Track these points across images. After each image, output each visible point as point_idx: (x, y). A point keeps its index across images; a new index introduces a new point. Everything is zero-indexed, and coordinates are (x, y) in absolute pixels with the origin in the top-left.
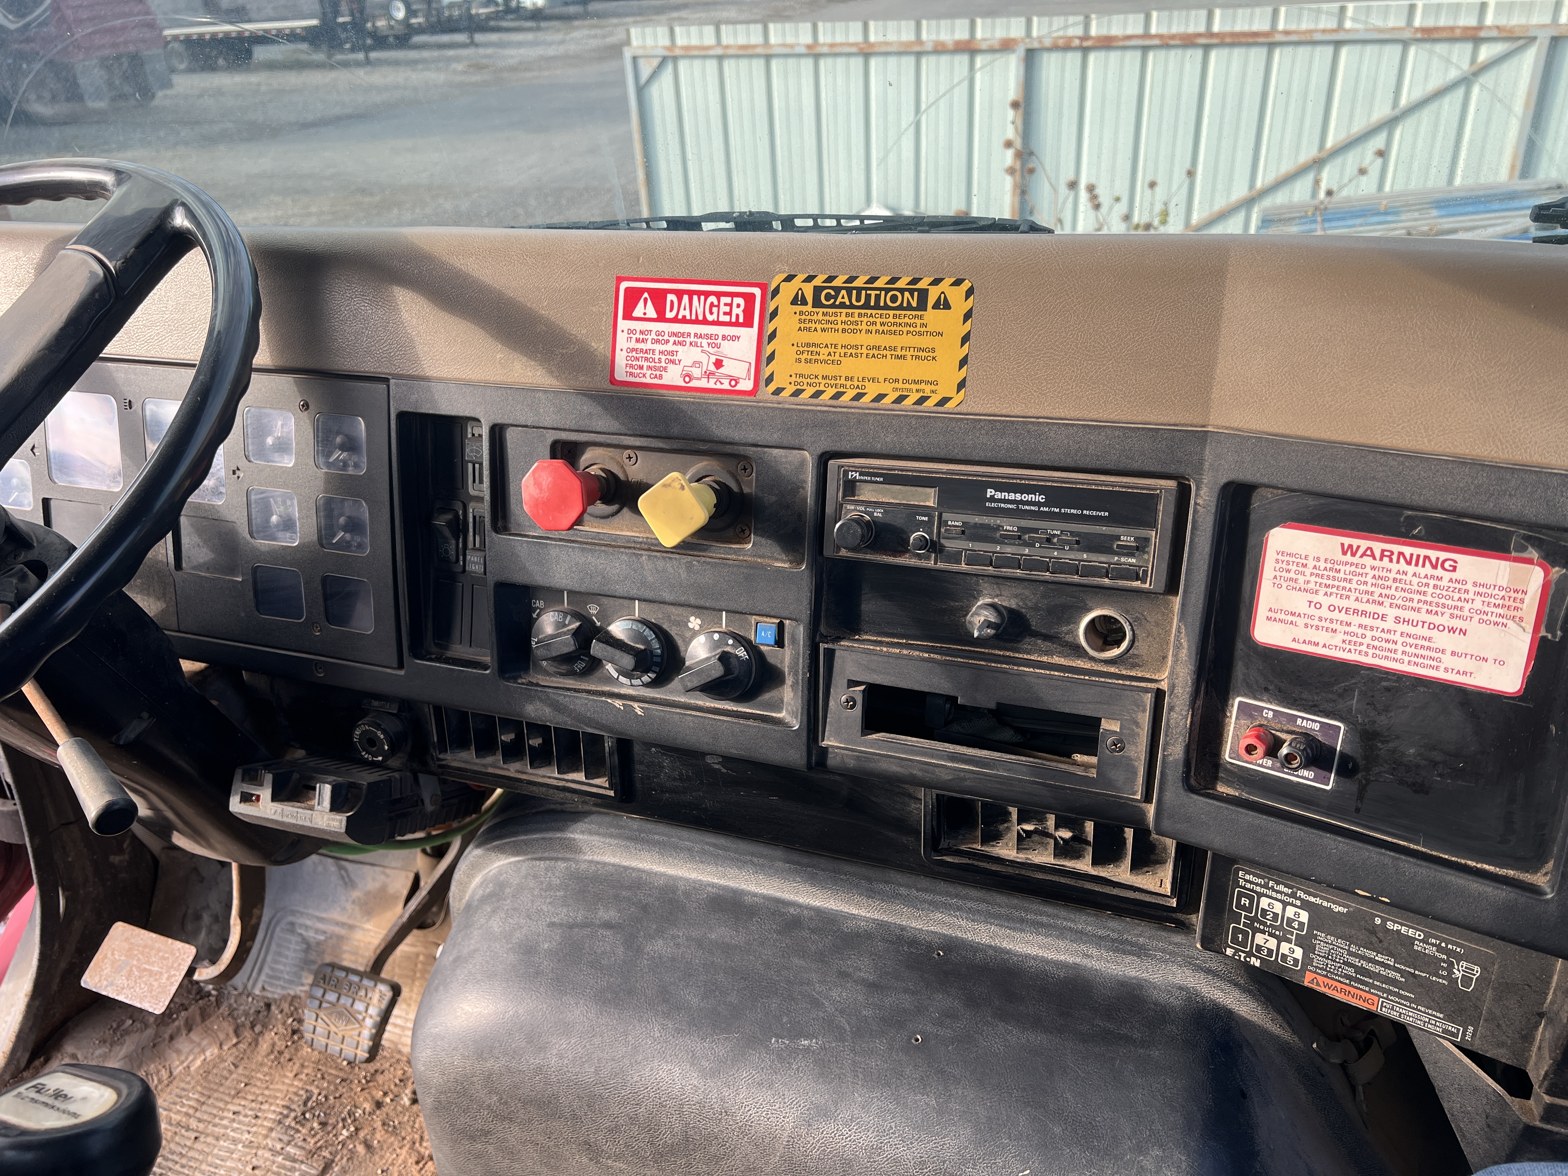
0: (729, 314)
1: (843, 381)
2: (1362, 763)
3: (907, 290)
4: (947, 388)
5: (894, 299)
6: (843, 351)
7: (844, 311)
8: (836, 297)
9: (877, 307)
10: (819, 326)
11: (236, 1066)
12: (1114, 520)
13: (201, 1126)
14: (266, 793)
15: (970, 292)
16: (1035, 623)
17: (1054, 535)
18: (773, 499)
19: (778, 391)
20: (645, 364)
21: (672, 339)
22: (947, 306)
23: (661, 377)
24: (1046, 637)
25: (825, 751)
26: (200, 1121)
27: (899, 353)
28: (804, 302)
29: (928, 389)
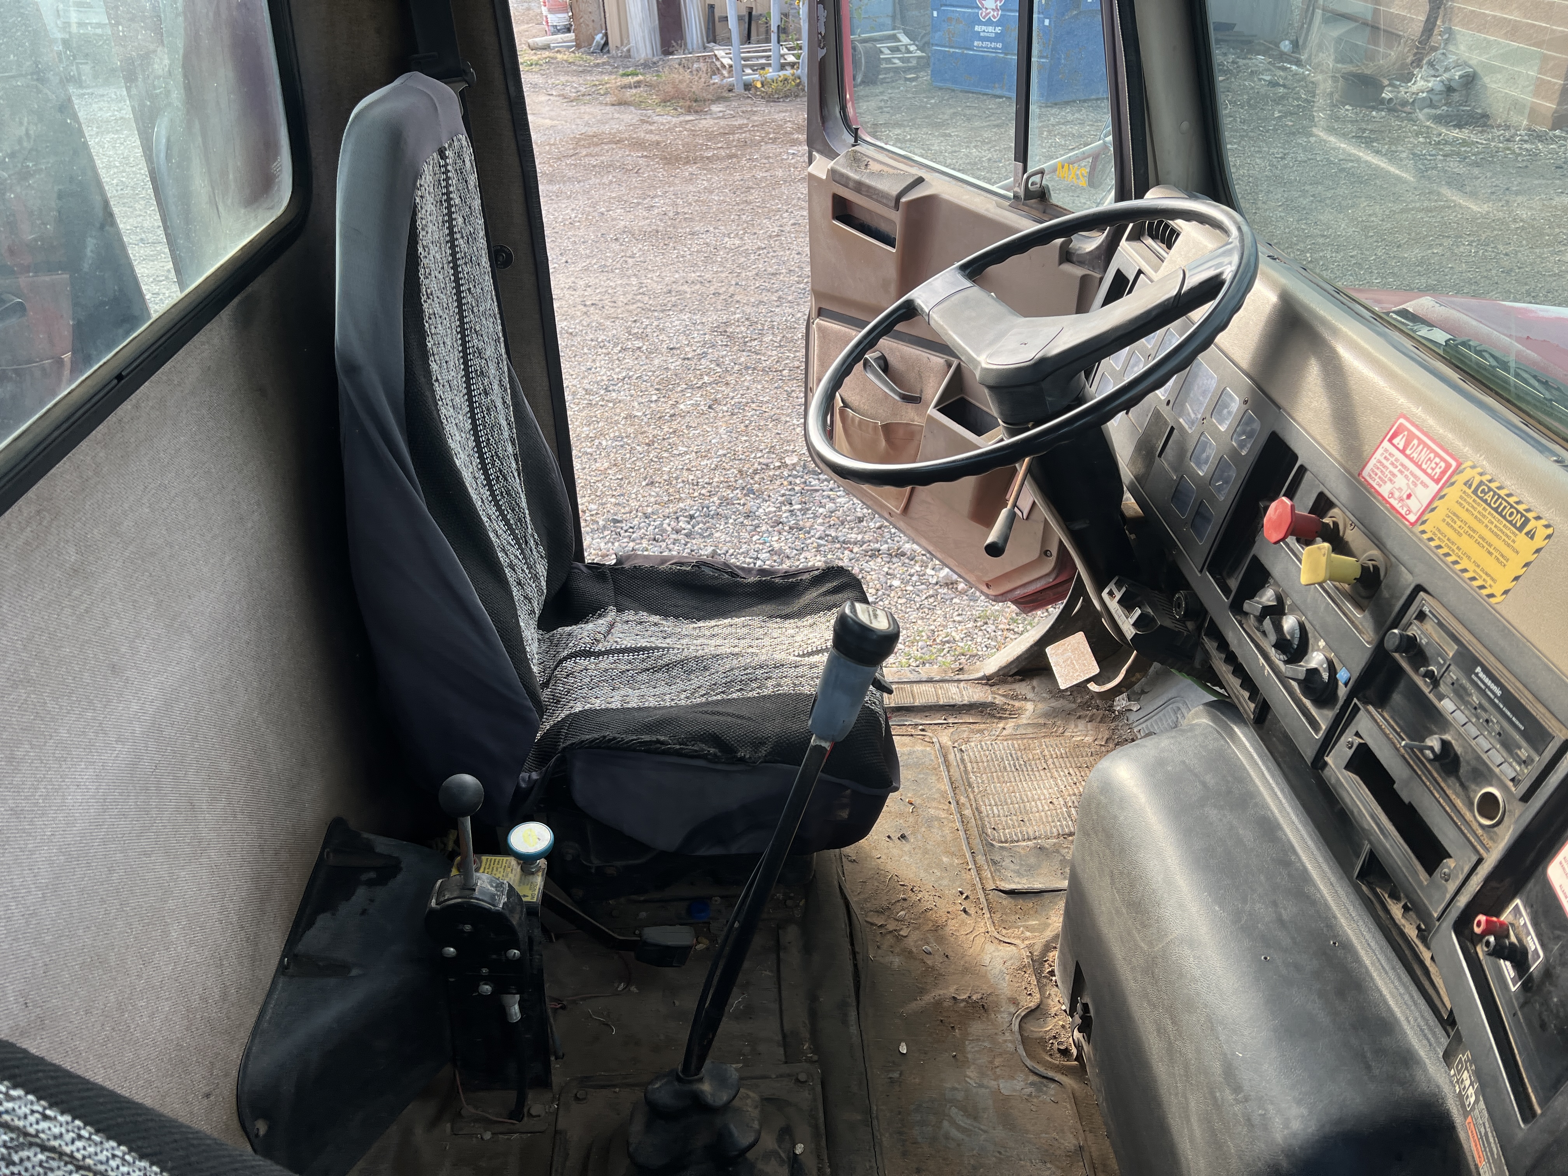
0: (1433, 469)
1: (1455, 548)
2: (1535, 988)
3: (1521, 513)
4: (1497, 590)
5: (1511, 514)
6: (1467, 529)
7: (1484, 505)
8: (1486, 494)
9: (1500, 514)
10: (1467, 506)
11: (1091, 755)
12: (1524, 734)
13: (1052, 766)
14: (1118, 595)
15: (1549, 537)
16: (1462, 771)
17: (1492, 721)
18: (1387, 596)
19: (1423, 532)
20: (1380, 474)
21: (1400, 467)
22: (1532, 538)
23: (1380, 486)
24: (1462, 785)
25: (1326, 764)
26: (1053, 763)
27: (1491, 550)
28: (1470, 487)
29: (1490, 582)
